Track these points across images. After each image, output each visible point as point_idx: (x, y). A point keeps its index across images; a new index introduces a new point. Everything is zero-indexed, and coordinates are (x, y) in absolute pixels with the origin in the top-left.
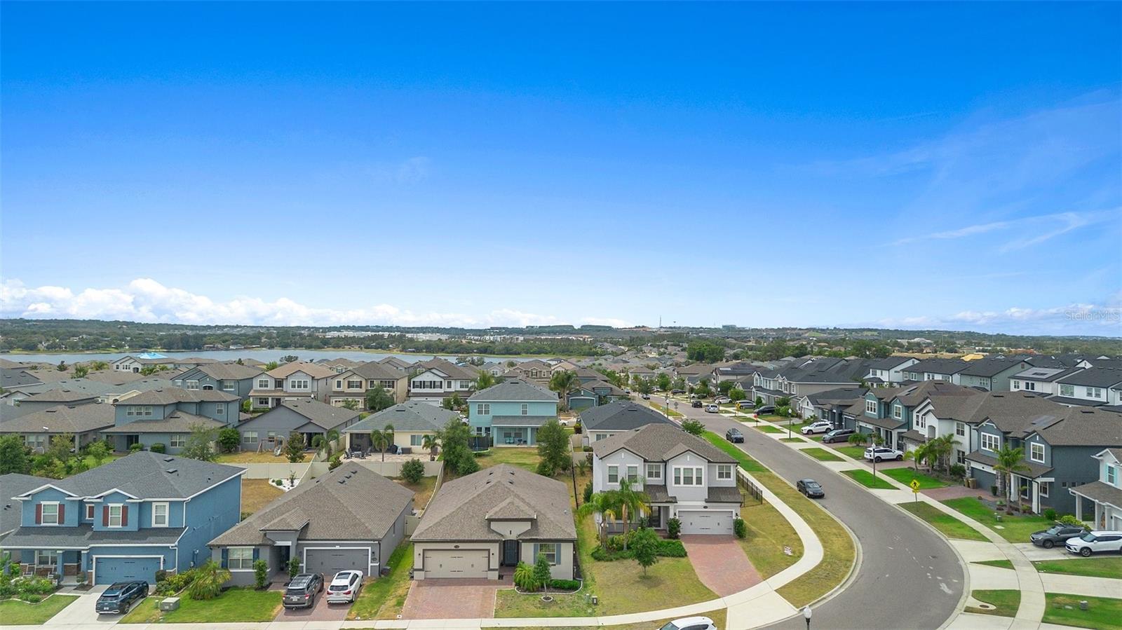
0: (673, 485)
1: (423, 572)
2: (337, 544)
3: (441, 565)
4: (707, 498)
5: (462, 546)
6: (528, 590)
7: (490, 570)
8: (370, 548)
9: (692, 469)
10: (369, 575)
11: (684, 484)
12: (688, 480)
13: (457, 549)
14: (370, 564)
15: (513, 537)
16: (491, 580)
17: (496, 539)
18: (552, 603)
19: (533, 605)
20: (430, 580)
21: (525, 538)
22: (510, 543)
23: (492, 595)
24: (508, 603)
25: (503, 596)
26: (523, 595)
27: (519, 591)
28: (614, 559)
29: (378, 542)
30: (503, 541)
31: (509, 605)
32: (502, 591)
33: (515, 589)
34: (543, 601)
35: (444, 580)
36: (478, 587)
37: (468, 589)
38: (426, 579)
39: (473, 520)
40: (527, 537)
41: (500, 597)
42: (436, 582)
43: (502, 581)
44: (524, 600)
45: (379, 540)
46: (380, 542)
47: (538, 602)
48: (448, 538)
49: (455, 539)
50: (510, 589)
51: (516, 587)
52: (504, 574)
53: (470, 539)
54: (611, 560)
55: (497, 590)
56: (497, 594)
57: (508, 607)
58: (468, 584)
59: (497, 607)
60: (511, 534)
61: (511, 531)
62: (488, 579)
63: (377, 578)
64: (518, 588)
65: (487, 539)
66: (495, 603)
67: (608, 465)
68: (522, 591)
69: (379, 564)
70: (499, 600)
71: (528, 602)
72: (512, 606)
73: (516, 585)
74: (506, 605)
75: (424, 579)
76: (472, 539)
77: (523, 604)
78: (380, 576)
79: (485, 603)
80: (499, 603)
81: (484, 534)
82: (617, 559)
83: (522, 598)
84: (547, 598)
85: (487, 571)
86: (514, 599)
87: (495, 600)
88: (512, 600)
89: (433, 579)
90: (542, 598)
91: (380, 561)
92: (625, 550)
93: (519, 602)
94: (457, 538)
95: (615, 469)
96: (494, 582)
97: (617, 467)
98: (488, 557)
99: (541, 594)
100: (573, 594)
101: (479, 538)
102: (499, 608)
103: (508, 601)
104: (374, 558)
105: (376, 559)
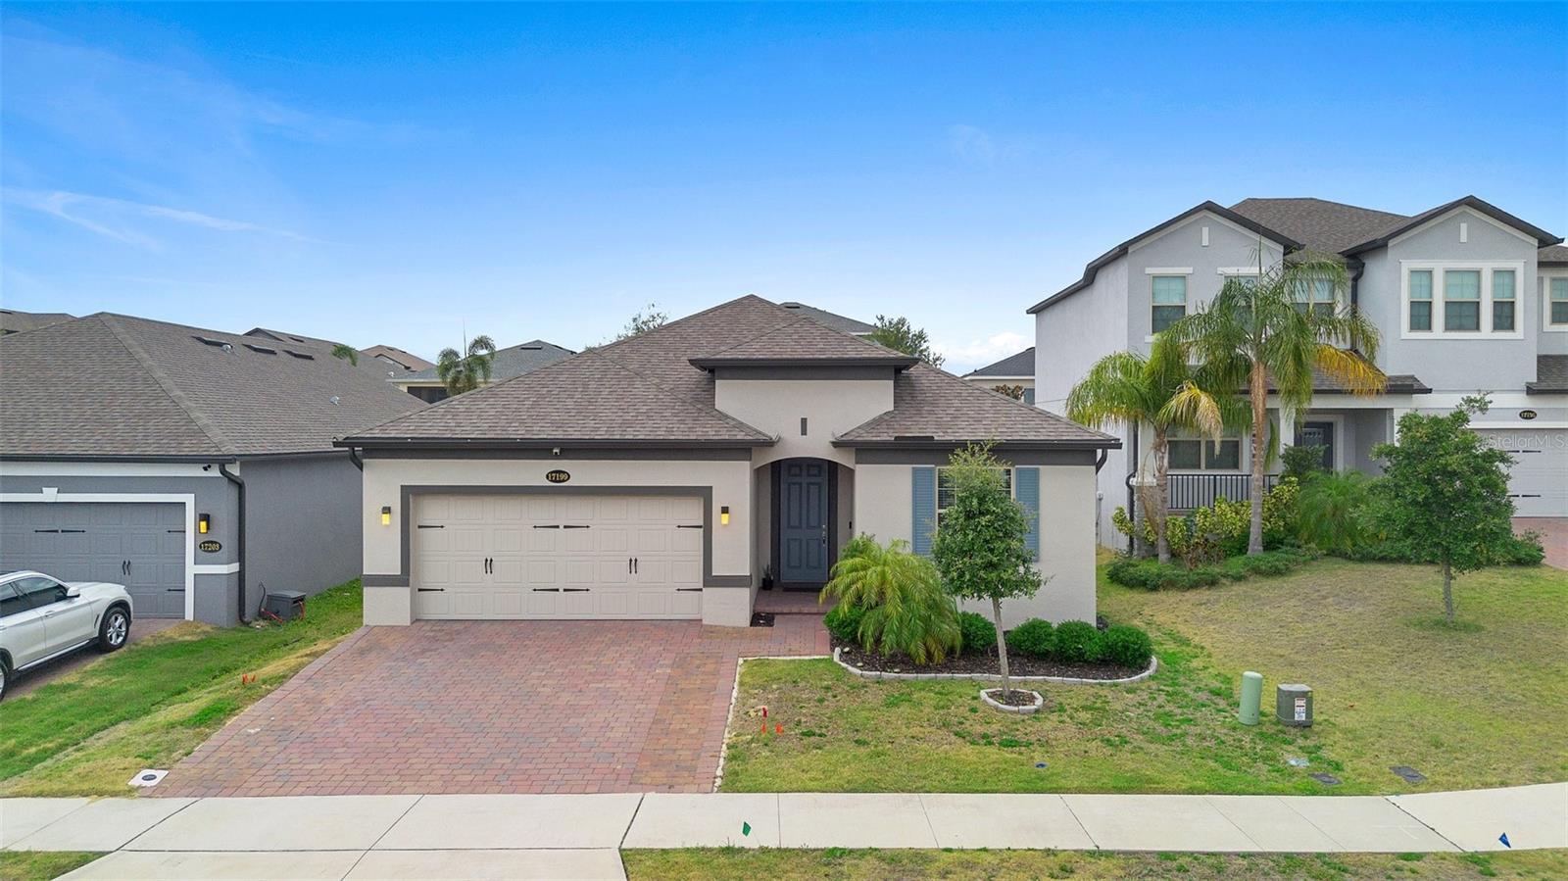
0: (1406, 333)
1: (404, 593)
2: (50, 481)
3: (489, 563)
4: (1534, 379)
5: (583, 473)
6: (903, 660)
7: (711, 580)
8: (189, 499)
9: (1478, 273)
10: (189, 615)
11: (1448, 328)
12: (1463, 315)
13: (558, 488)
14: (191, 569)
15: (817, 446)
16: (716, 626)
17: (739, 437)
18: (1045, 718)
19: (944, 725)
20: (434, 628)
21: (874, 439)
22: (800, 484)
23: (715, 681)
24: (805, 715)
25: (774, 686)
26: (878, 682)
27: (855, 666)
28: (1224, 581)
29: (223, 472)
30: (772, 463)
31: (808, 723)
32: (768, 665)
33: (836, 658)
34: (997, 708)
35: (498, 627)
36: (653, 649)
37: (601, 659)
38: (417, 624)
39: (638, 384)
40: (884, 437)
41: (756, 691)
42: (458, 633)
43: (766, 630)
44: (888, 705)
45: (223, 462)
46: (229, 468)
47: (964, 711)
48: (517, 432)
49: (549, 437)
50: (807, 658)
51: (838, 650)
52: (777, 609)
53: (618, 437)
54: (1213, 583)
55: (741, 661)
56: (742, 675)
57: (803, 734)
58: (606, 639)
59: (740, 731)
60: (804, 432)
61: (804, 421)
62: (704, 622)
63: (220, 628)
64: (848, 652)
65: (695, 438)
66: (730, 717)
67: (1149, 270)
68: (870, 665)
69: (235, 567)
70: (752, 701)
71: (909, 711)
72: (828, 731)
73: (836, 641)
74: (792, 725)
75: (409, 624)
76: (626, 437)
77: (888, 722)
78: (242, 621)
79: (678, 716)
80: (752, 714)
81: (682, 422)
82: (1238, 579)
83: (874, 697)
84: (1014, 698)
85: (701, 590)
86: (835, 697)
87: (733, 701)
88: (821, 701)
89: (448, 624)
90: (983, 694)
91: (241, 559)
92: (1253, 550)
93: (865, 714)
94: (559, 435)
95: (1177, 285)
96: (733, 633)
97: (1183, 277)
98: (701, 523)
99: (971, 678)
100: (1132, 682)
101: (661, 434)
102: (752, 739)
103: (802, 704)
104: (208, 542)
105: (220, 547)
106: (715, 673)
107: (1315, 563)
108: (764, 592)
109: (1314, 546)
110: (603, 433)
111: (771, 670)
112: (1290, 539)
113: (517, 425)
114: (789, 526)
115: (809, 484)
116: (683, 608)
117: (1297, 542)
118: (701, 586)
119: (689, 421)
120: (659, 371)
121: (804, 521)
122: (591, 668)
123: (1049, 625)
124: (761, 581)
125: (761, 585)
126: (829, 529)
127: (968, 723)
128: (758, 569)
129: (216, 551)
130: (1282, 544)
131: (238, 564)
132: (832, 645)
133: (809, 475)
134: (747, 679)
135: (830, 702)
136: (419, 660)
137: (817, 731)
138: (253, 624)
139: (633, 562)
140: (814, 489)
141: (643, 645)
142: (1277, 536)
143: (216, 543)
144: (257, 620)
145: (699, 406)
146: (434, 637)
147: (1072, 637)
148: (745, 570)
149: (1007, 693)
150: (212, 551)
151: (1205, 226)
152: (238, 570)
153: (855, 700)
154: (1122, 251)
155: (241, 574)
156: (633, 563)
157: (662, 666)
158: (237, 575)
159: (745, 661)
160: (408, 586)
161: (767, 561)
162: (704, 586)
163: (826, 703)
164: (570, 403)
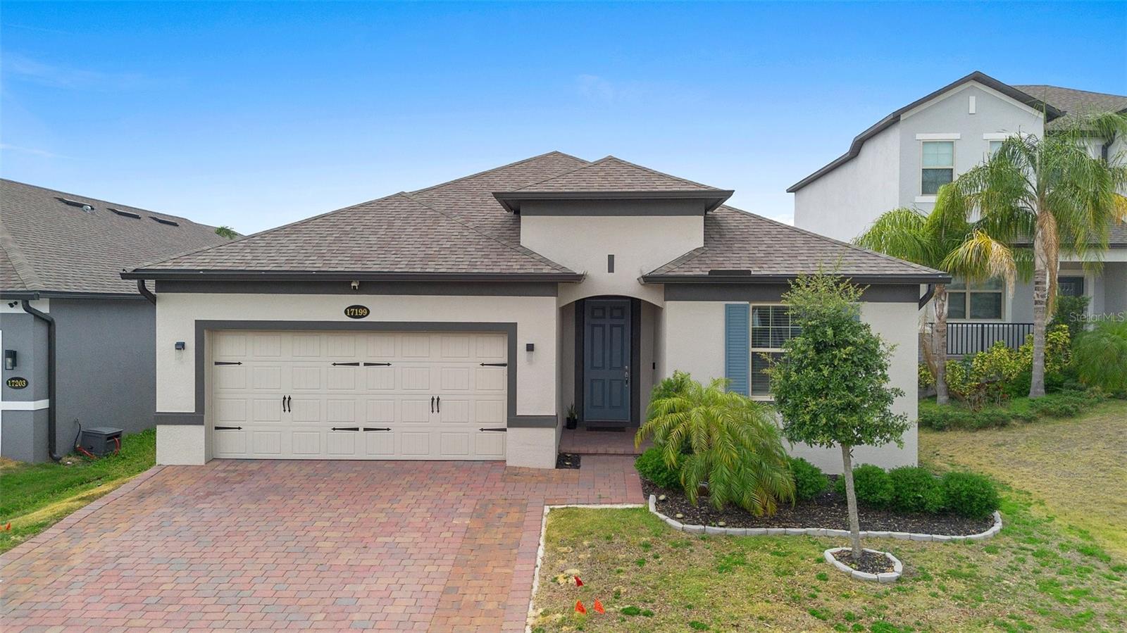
1: (202, 433)
3: (287, 402)
5: (383, 308)
7: (515, 420)
13: (357, 324)
15: (625, 283)
16: (520, 468)
17: (544, 271)
18: (912, 589)
19: (794, 598)
20: (229, 468)
21: (686, 273)
22: (603, 326)
23: (518, 535)
24: (623, 583)
25: (586, 543)
26: (703, 539)
27: (674, 518)
28: (1014, 422)
29: (27, 308)
30: (576, 301)
31: (631, 597)
32: (577, 515)
33: (652, 508)
34: (850, 575)
35: (294, 468)
36: (453, 495)
37: (394, 506)
38: (212, 463)
39: (443, 222)
40: (697, 272)
41: (566, 549)
42: (252, 473)
43: (572, 473)
44: (720, 569)
45: (25, 298)
46: (33, 305)
47: (811, 578)
48: (314, 264)
49: (347, 270)
50: (619, 507)
51: (652, 498)
52: (583, 450)
53: (419, 270)
54: (1003, 424)
55: (547, 509)
56: (549, 528)
57: (625, 612)
58: (404, 482)
59: (548, 607)
60: (611, 269)
61: (611, 258)
62: (508, 464)
63: (26, 465)
64: (663, 501)
65: (499, 271)
66: (536, 584)
67: (920, 136)
68: (690, 517)
69: (44, 404)
70: (561, 562)
71: (746, 578)
72: (655, 607)
73: (649, 487)
74: (610, 598)
75: (203, 464)
76: (427, 270)
77: (725, 595)
78: (51, 455)
79: (474, 583)
80: (562, 581)
81: (486, 257)
82: (1029, 420)
83: (702, 558)
84: (866, 562)
85: (505, 430)
86: (656, 557)
87: (539, 562)
88: (641, 563)
89: (245, 463)
90: (828, 555)
91: (51, 395)
92: (1036, 393)
93: (695, 582)
94: (358, 268)
95: (946, 150)
96: (538, 476)
97: (951, 143)
98: (506, 362)
99: (806, 534)
100: (986, 538)
101: (464, 268)
102: (563, 619)
103: (619, 568)
104: (15, 379)
105: (27, 383)
106: (519, 525)
107: (1102, 405)
108: (567, 430)
109: (1099, 388)
110: (403, 266)
111: (582, 522)
112: (1069, 382)
113: (315, 258)
114: (593, 367)
115: (612, 326)
116: (486, 448)
117: (1079, 385)
118: (504, 425)
119: (493, 256)
120: (465, 213)
121: (607, 362)
122: (382, 518)
123: (881, 472)
124: (566, 420)
125: (565, 424)
126: (631, 371)
127: (822, 596)
128: (563, 409)
129: (22, 387)
130: (1061, 386)
131: (48, 400)
132: (644, 491)
133: (612, 317)
134: (555, 533)
135: (651, 565)
136: (198, 506)
137: (643, 608)
138: (65, 459)
139: (436, 401)
140: (617, 331)
141: (442, 490)
142: (1055, 379)
143: (22, 379)
144: (70, 456)
145: (504, 242)
146: (224, 478)
147: (909, 485)
148: (551, 409)
149: (858, 556)
150: (19, 388)
151: (973, 95)
152: (47, 406)
153: (679, 563)
154: (895, 120)
155: (51, 411)
156: (436, 403)
157: (460, 515)
158: (47, 412)
159: (551, 510)
160: (203, 424)
161: (571, 399)
162: (508, 427)
163: (647, 565)
164: (373, 239)
